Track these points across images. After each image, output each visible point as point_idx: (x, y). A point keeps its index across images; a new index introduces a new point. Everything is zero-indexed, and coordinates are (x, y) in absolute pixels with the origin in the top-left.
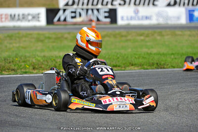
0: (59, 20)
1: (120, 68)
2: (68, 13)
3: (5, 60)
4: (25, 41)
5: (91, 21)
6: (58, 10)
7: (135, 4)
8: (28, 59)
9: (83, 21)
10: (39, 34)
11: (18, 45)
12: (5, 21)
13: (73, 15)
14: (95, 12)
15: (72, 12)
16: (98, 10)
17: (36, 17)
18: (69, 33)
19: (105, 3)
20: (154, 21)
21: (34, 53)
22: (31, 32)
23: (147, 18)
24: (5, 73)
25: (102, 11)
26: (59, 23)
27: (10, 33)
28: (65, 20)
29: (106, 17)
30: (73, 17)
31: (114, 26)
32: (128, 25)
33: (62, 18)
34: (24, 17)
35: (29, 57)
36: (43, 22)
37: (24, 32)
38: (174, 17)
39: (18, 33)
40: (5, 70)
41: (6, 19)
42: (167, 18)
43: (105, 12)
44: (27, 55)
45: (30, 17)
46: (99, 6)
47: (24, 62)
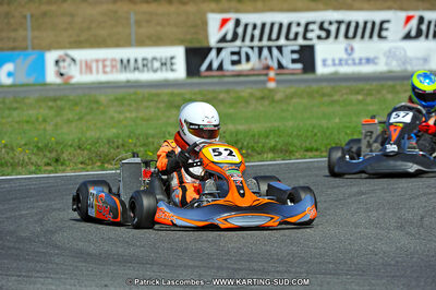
0: (210, 67)
1: (318, 153)
2: (225, 54)
3: (109, 141)
4: (147, 108)
5: (268, 68)
6: (209, 50)
7: (346, 36)
8: (150, 140)
9: (252, 69)
10: (172, 94)
11: (134, 115)
12: (112, 72)
13: (235, 58)
14: (275, 51)
15: (233, 53)
16: (280, 48)
17: (167, 64)
18: (228, 92)
19: (292, 36)
20: (381, 67)
21: (164, 129)
22: (159, 91)
23: (368, 61)
24: (110, 166)
25: (286, 51)
26: (209, 73)
27: (121, 93)
28: (220, 67)
29: (294, 61)
30: (234, 63)
31: (309, 76)
32: (336, 73)
33: (215, 65)
34: (146, 64)
35: (153, 136)
36: (180, 71)
37: (146, 91)
38: (418, 59)
39: (135, 93)
40: (109, 162)
41: (113, 67)
42: (405, 61)
43: (293, 52)
44: (151, 132)
45: (157, 64)
46: (282, 41)
47: (144, 145)
